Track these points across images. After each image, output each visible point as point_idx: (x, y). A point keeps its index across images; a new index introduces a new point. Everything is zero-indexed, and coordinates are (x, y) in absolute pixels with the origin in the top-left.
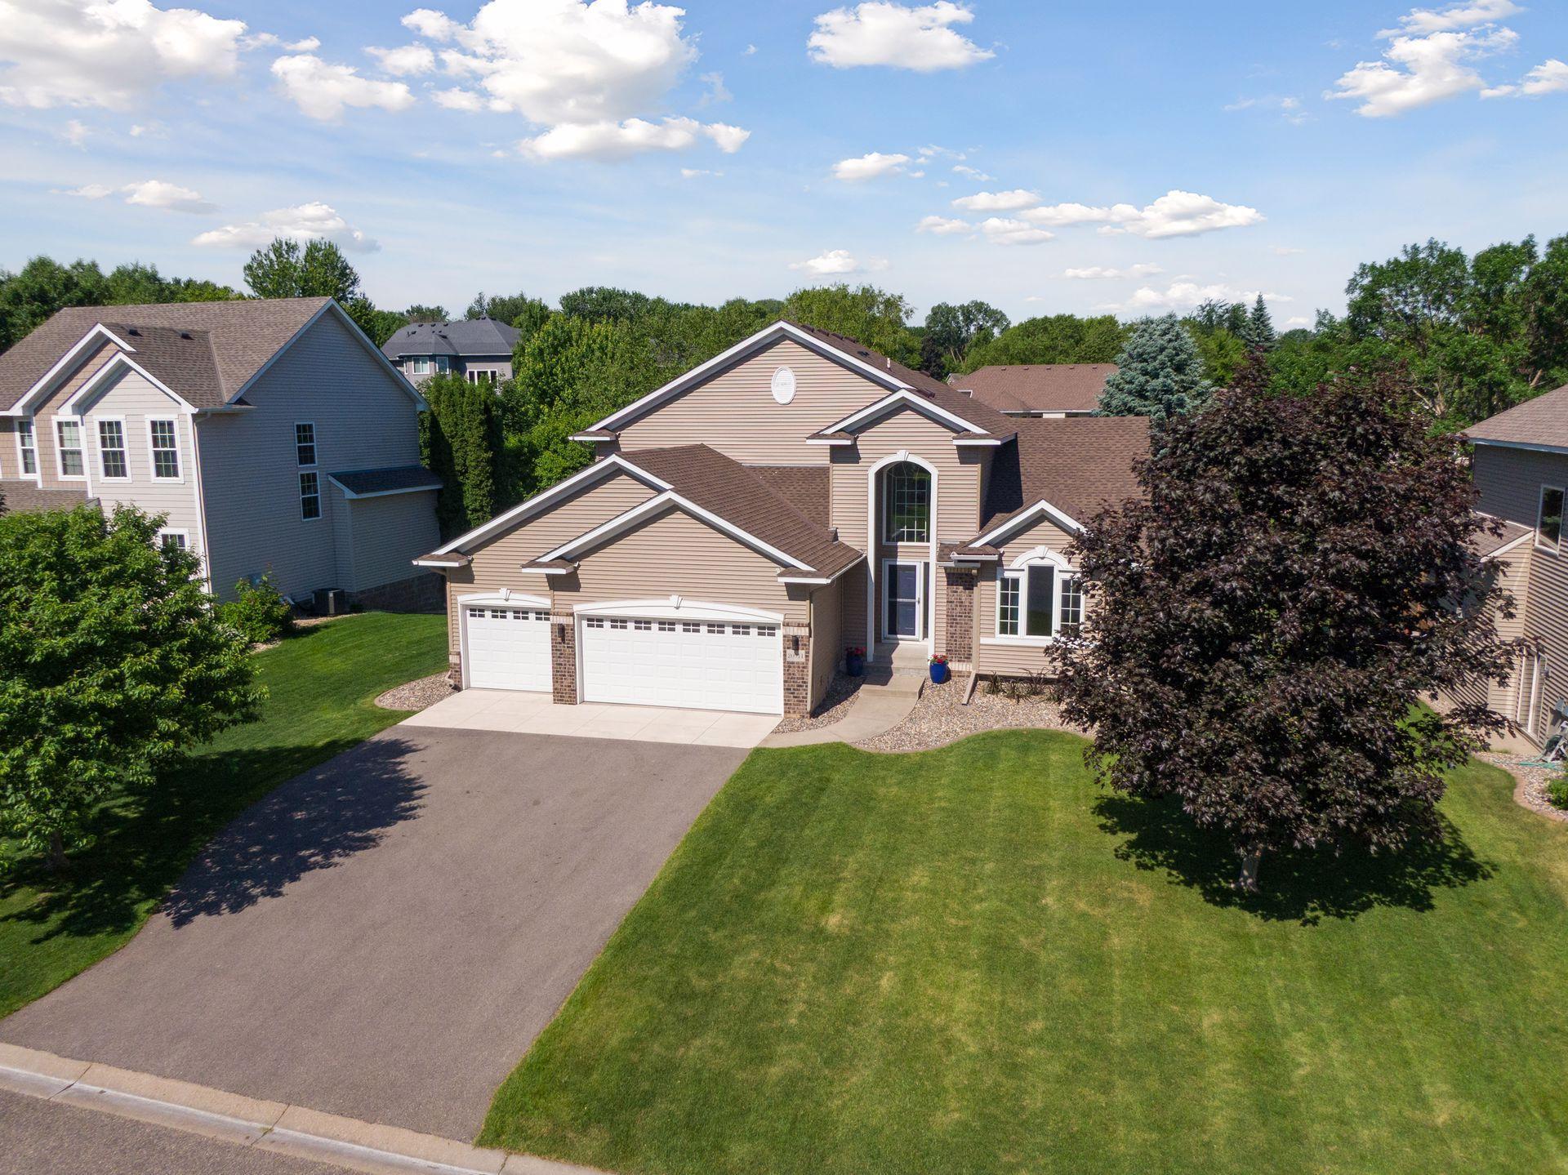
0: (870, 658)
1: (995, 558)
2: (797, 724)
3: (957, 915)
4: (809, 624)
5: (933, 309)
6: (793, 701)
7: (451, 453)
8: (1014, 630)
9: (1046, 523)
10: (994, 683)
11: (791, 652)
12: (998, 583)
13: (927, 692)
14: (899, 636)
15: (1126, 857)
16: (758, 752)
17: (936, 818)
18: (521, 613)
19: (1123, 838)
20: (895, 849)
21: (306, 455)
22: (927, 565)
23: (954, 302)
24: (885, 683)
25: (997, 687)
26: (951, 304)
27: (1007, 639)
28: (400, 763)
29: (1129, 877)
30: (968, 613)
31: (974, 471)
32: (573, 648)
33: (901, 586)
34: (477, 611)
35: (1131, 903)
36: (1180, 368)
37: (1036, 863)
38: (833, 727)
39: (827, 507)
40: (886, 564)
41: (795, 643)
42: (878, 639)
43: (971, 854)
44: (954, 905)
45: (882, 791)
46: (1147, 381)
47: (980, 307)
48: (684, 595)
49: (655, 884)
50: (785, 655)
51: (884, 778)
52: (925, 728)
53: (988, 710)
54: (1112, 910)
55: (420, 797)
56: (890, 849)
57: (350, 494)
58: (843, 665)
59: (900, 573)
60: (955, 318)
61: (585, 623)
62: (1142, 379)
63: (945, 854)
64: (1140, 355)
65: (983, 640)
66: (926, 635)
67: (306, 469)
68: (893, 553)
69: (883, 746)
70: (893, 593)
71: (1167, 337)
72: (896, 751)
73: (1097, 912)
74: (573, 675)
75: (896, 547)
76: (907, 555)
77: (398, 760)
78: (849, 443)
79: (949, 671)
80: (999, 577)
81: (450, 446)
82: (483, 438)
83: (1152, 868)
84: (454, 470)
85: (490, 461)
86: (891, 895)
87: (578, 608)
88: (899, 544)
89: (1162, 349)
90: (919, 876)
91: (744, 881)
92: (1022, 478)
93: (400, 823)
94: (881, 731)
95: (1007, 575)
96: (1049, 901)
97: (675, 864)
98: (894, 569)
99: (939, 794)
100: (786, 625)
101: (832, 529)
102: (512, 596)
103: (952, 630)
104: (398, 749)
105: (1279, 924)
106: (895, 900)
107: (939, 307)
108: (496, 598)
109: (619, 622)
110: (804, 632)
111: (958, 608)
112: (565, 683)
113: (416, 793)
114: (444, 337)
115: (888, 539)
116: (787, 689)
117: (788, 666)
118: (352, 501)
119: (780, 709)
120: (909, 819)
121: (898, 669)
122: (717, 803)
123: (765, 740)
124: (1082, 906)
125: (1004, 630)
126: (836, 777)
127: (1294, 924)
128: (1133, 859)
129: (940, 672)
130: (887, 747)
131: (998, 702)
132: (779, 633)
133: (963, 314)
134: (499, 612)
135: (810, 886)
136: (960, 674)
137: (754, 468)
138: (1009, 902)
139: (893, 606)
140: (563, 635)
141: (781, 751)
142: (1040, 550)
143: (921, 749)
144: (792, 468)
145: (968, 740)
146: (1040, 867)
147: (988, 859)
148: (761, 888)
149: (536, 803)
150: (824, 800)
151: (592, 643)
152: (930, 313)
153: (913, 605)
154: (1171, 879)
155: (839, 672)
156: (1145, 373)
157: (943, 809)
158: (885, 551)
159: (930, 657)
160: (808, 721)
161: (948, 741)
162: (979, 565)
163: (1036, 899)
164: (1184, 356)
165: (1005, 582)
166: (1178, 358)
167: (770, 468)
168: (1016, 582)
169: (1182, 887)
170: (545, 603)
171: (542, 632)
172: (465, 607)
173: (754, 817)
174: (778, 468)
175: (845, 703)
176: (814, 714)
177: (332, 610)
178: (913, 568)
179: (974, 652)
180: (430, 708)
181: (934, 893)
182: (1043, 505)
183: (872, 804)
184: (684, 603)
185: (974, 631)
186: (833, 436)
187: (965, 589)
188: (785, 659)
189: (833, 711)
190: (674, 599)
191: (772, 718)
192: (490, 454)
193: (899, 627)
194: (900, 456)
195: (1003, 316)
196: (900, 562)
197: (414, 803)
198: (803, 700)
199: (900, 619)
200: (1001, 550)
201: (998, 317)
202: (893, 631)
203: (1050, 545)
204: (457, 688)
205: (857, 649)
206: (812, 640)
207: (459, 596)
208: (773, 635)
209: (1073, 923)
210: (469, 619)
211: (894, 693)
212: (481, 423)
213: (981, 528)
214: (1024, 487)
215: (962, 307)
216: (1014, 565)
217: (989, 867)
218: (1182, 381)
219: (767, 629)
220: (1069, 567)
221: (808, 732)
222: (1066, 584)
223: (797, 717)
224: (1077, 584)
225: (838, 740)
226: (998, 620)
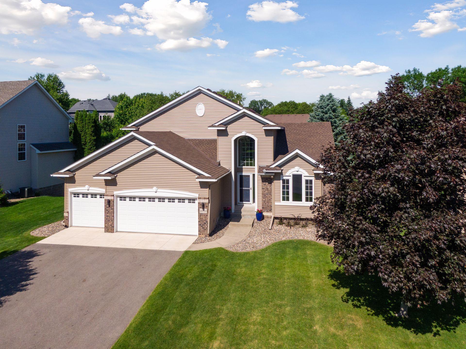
0: (233, 211)
1: (280, 171)
2: (204, 239)
3: (275, 338)
4: (209, 198)
5: (251, 101)
6: (202, 230)
7: (80, 137)
8: (288, 199)
9: (298, 158)
10: (281, 220)
11: (201, 209)
12: (281, 181)
13: (255, 224)
14: (244, 202)
15: (347, 301)
16: (186, 252)
17: (262, 283)
18: (94, 195)
19: (344, 291)
20: (245, 300)
21: (21, 137)
22: (254, 175)
23: (257, 100)
24: (238, 221)
25: (282, 222)
26: (256, 100)
27: (285, 203)
28: (30, 262)
29: (350, 312)
30: (270, 193)
31: (271, 139)
32: (113, 209)
33: (244, 183)
34: (76, 195)
35: (354, 327)
36: (334, 111)
37: (309, 306)
38: (218, 240)
39: (216, 153)
40: (239, 175)
41: (203, 206)
42: (236, 204)
43: (279, 302)
44: (274, 333)
45: (238, 270)
46: (324, 115)
47: (265, 101)
48: (159, 187)
49: (131, 325)
50: (199, 211)
51: (239, 264)
52: (255, 240)
53: (279, 231)
54: (346, 331)
55: (32, 279)
56: (243, 301)
57: (38, 151)
58: (222, 214)
59: (244, 178)
60: (258, 104)
61: (119, 199)
62: (322, 114)
63: (267, 302)
64: (321, 107)
65: (276, 203)
66: (254, 202)
67: (21, 142)
68: (241, 170)
69: (238, 249)
70: (241, 186)
71: (329, 101)
72: (244, 251)
73: (339, 333)
74: (113, 220)
75: (242, 168)
76: (246, 171)
77: (29, 260)
78: (224, 128)
79: (263, 216)
80: (281, 179)
81: (80, 135)
82: (93, 132)
83: (359, 307)
84: (81, 144)
85: (95, 140)
86: (243, 327)
87: (116, 193)
88: (243, 167)
89: (328, 105)
90: (256, 316)
91: (174, 322)
92: (288, 143)
93: (18, 293)
94: (238, 242)
95: (285, 178)
96: (317, 327)
97: (142, 313)
98: (241, 177)
99: (263, 271)
100: (200, 198)
101: (218, 161)
102: (90, 188)
103: (264, 200)
104: (32, 255)
105: (424, 336)
106: (245, 331)
107: (253, 101)
108: (84, 189)
109: (132, 198)
110: (206, 201)
111: (266, 191)
112: (110, 224)
113: (32, 277)
114: (92, 105)
115: (239, 165)
116: (199, 225)
117: (200, 215)
118: (39, 154)
119: (197, 233)
120: (251, 284)
121: (244, 215)
122: (165, 279)
123: (190, 247)
124: (332, 330)
125: (284, 199)
126: (219, 264)
127: (429, 336)
128: (350, 302)
129: (260, 216)
130: (240, 249)
131: (283, 228)
132: (197, 202)
133: (260, 103)
134: (85, 195)
135: (206, 324)
136: (268, 217)
137: (189, 140)
138: (299, 329)
139: (241, 191)
140: (109, 203)
141: (196, 252)
142: (297, 168)
143: (254, 250)
144: (203, 140)
145: (273, 245)
146: (310, 308)
147: (287, 305)
148: (181, 326)
149: (84, 281)
150: (213, 276)
151: (121, 206)
152: (250, 102)
153: (249, 190)
154: (369, 312)
155: (221, 217)
156: (323, 112)
157: (265, 279)
158: (238, 170)
159: (256, 210)
160: (208, 238)
161: (265, 246)
162: (274, 174)
163: (311, 327)
164: (335, 107)
165: (284, 181)
166: (333, 108)
167: (195, 140)
168: (288, 181)
169: (375, 317)
170: (103, 191)
171: (101, 203)
172: (72, 193)
173: (182, 285)
174: (198, 140)
175: (223, 230)
176: (211, 235)
177: (26, 195)
178: (249, 176)
179: (273, 208)
180: (53, 235)
181: (264, 325)
182: (297, 151)
183: (234, 277)
184: (159, 190)
185: (272, 201)
186: (218, 126)
187: (269, 183)
188: (199, 212)
189: (218, 233)
190: (155, 189)
191: (194, 237)
192: (95, 138)
193: (244, 199)
194: (243, 134)
195: (272, 104)
196: (244, 174)
197: (28, 282)
198: (206, 229)
199: (244, 196)
200: (282, 168)
201: (270, 104)
202: (242, 200)
203: (301, 167)
204: (66, 226)
205: (228, 208)
206: (210, 204)
207: (70, 189)
208: (194, 202)
209: (330, 340)
210: (73, 198)
211: (242, 225)
212: (92, 126)
213: (274, 160)
214: (288, 146)
215: (260, 101)
216: (287, 174)
217: (288, 309)
218: (335, 115)
219: (192, 200)
220: (308, 175)
221: (208, 243)
222: (307, 181)
223: (204, 236)
224: (311, 181)
225: (220, 246)
226: (281, 196)
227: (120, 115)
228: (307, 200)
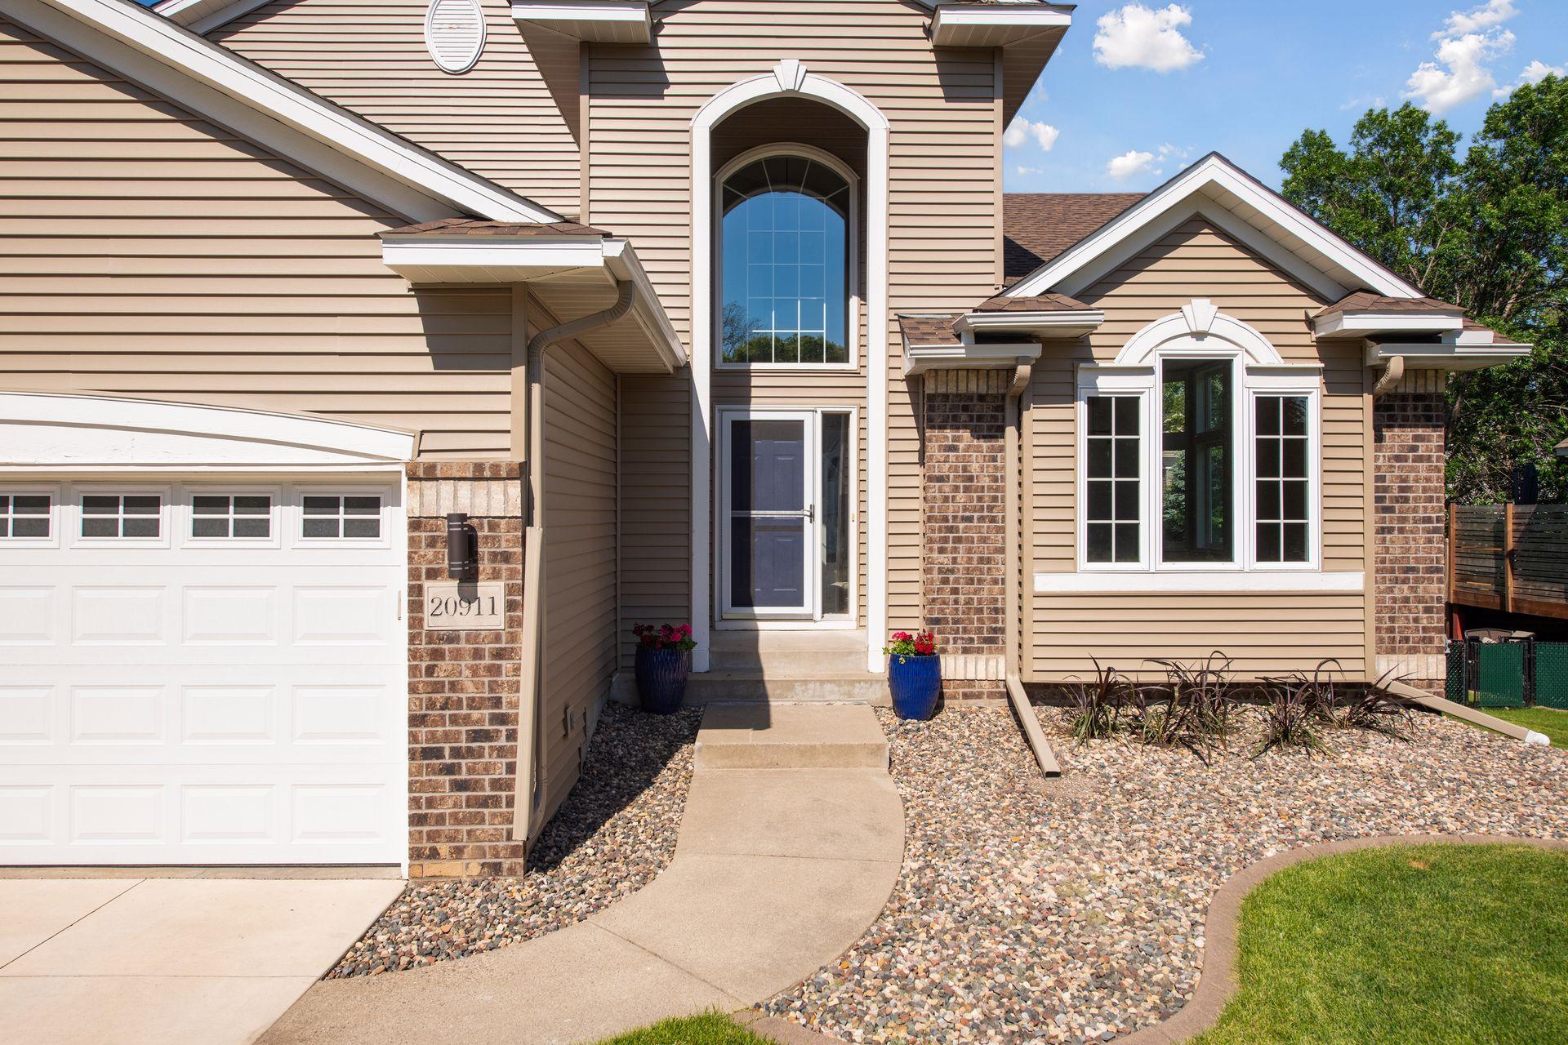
0: (701, 659)
2: (467, 913)
4: (523, 470)
6: (451, 802)
8: (1129, 548)
9: (1206, 238)
12: (1082, 408)
14: (758, 610)
22: (829, 417)
27: (1112, 576)
30: (990, 512)
38: (636, 916)
40: (725, 420)
41: (462, 553)
50: (416, 606)
59: (758, 444)
65: (1044, 582)
66: (835, 601)
68: (743, 389)
70: (742, 498)
75: (747, 374)
76: (779, 393)
79: (943, 683)
80: (1084, 393)
88: (755, 366)
95: (1107, 385)
98: (743, 431)
100: (426, 480)
103: (945, 559)
111: (961, 497)
115: (729, 355)
116: (422, 754)
117: (429, 655)
119: (395, 842)
125: (1099, 548)
129: (919, 690)
136: (971, 690)
139: (742, 529)
142: (1196, 312)
153: (797, 527)
160: (517, 887)
165: (1098, 408)
168: (1129, 407)
178: (794, 430)
179: (1010, 621)
185: (1009, 566)
187: (978, 434)
188: (415, 622)
191: (351, 890)
193: (756, 590)
196: (760, 411)
198: (499, 794)
199: (760, 565)
200: (1078, 318)
202: (743, 597)
203: (1223, 301)
205: (668, 629)
206: (535, 535)
208: (371, 530)
211: (807, 752)
213: (1005, 280)
216: (1126, 358)
219: (347, 508)
220: (1272, 359)
222: (1266, 408)
223: (467, 869)
224: (1295, 408)
226: (1083, 522)
228: (1267, 549)
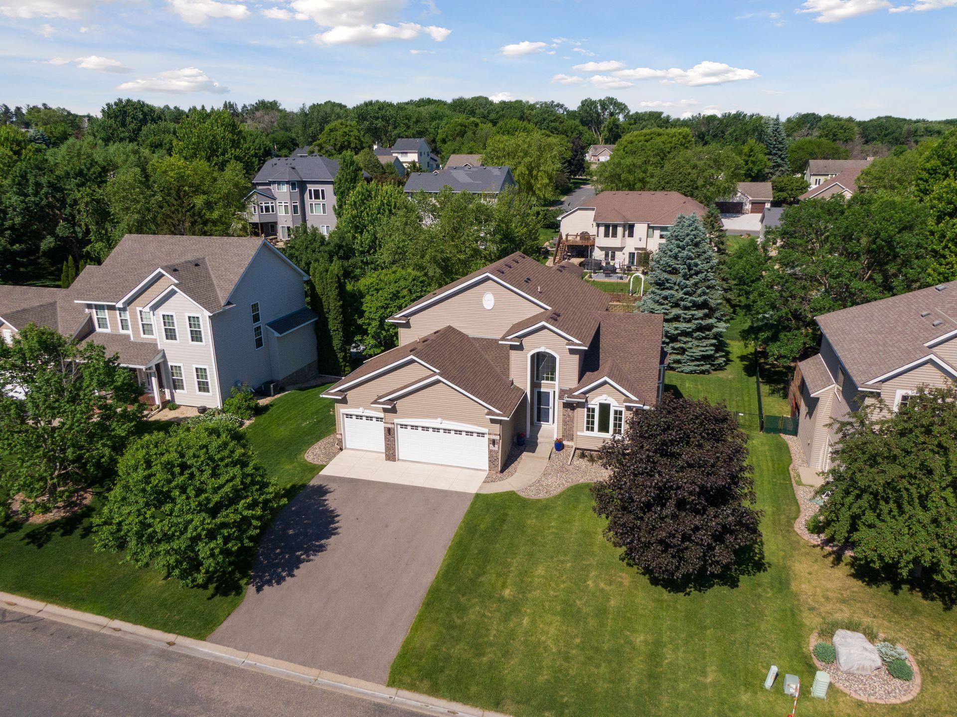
0: (528, 436)
1: (584, 400)
2: (495, 477)
3: (554, 590)
4: (500, 434)
5: (582, 102)
6: (492, 466)
8: (592, 429)
9: (607, 386)
10: (583, 454)
11: (491, 445)
12: (586, 409)
13: (553, 456)
14: (542, 422)
15: (623, 560)
16: (477, 496)
17: (550, 538)
18: (369, 418)
20: (532, 555)
21: (256, 318)
22: (554, 392)
24: (534, 452)
26: (593, 99)
27: (589, 433)
28: (326, 500)
29: (622, 570)
30: (572, 420)
31: (576, 357)
32: (394, 437)
33: (543, 401)
34: (349, 416)
35: (621, 584)
36: (697, 245)
37: (588, 563)
38: (510, 479)
39: (508, 365)
40: (536, 391)
41: (494, 442)
42: (532, 423)
43: (562, 558)
44: (553, 585)
45: (529, 522)
46: (679, 252)
47: (612, 101)
48: (444, 418)
49: (439, 572)
50: (489, 446)
51: (530, 514)
52: (550, 482)
53: (578, 468)
54: (613, 587)
55: (338, 522)
56: (531, 555)
57: (277, 334)
58: (515, 440)
59: (542, 395)
60: (596, 107)
61: (399, 426)
62: (677, 250)
63: (552, 558)
64: (676, 236)
65: (579, 433)
66: (554, 422)
67: (256, 325)
68: (539, 386)
69: (531, 494)
70: (539, 403)
71: (691, 228)
72: (537, 497)
73: (607, 588)
74: (394, 449)
75: (541, 383)
76: (546, 386)
77: (324, 498)
78: (518, 344)
79: (563, 445)
80: (586, 407)
83: (632, 566)
86: (530, 579)
87: (396, 421)
88: (542, 381)
89: (688, 235)
90: (540, 571)
91: (473, 571)
93: (333, 536)
94: (531, 483)
95: (589, 406)
96: (590, 582)
97: (446, 563)
98: (539, 393)
99: (553, 524)
100: (490, 434)
101: (511, 379)
102: (365, 411)
103: (565, 427)
104: (321, 491)
105: (675, 595)
106: (530, 582)
107: (586, 100)
108: (359, 411)
109: (414, 427)
110: (497, 437)
111: (568, 417)
112: (391, 452)
113: (336, 519)
114: (294, 168)
115: (538, 379)
116: (490, 461)
117: (490, 451)
118: (278, 337)
119: (487, 468)
120: (539, 538)
121: (540, 443)
122: (461, 528)
123: (480, 488)
124: (602, 585)
125: (588, 429)
126: (510, 512)
127: (682, 594)
128: (626, 561)
129: (559, 446)
130: (532, 495)
131: (584, 463)
132: (487, 436)
133: (601, 105)
134: (359, 417)
135: (499, 575)
136: (568, 447)
137: (474, 339)
138: (574, 583)
139: (539, 409)
140: (389, 432)
141: (486, 496)
142: (604, 396)
143: (547, 496)
144: (492, 340)
145: (568, 489)
146: (589, 565)
147: (569, 561)
148: (478, 575)
149: (387, 526)
150: (505, 527)
151: (401, 434)
152: (580, 104)
153: (548, 409)
154: (639, 571)
155: (513, 444)
156: (678, 246)
157: (552, 533)
158: (535, 385)
159: (555, 439)
160: (499, 475)
161: (559, 490)
162: (576, 402)
163: (585, 582)
165: (589, 409)
167: (482, 339)
168: (593, 410)
169: (642, 576)
170: (381, 415)
171: (379, 428)
172: (343, 414)
173: (477, 536)
174: (486, 339)
175: (516, 463)
176: (502, 471)
177: (272, 394)
178: (548, 393)
179: (574, 437)
180: (331, 463)
181: (546, 579)
182: (606, 378)
183: (525, 529)
184: (444, 421)
185: (575, 429)
186: (511, 340)
187: (571, 411)
188: (489, 448)
189: (510, 469)
190: (439, 420)
191: (483, 472)
193: (542, 418)
194: (542, 349)
195: (626, 106)
196: (543, 390)
197: (336, 525)
198: (496, 466)
199: (542, 415)
200: (587, 395)
201: (622, 107)
202: (539, 420)
203: (609, 395)
204: (341, 449)
205: (522, 432)
206: (501, 440)
207: (341, 410)
208: (484, 437)
209: (598, 593)
210: (345, 419)
211: (538, 457)
213: (580, 379)
214: (601, 356)
215: (600, 101)
216: (592, 402)
217: (569, 565)
219: (483, 434)
220: (617, 405)
221: (499, 482)
222: (616, 412)
223: (494, 472)
224: (621, 413)
225: (512, 489)
226: (585, 425)
227: (354, 217)
